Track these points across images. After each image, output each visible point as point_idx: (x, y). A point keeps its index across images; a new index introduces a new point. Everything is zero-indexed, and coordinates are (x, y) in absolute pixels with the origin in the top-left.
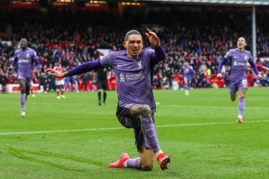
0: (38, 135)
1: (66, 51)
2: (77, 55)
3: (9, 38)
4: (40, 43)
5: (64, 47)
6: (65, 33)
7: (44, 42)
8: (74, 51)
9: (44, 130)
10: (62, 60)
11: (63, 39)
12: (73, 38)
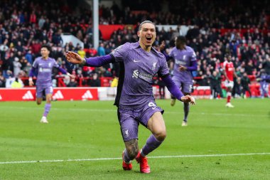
0: (210, 159)
1: (247, 39)
2: (263, 45)
3: (167, 20)
4: (211, 28)
5: (245, 35)
6: (247, 14)
7: (216, 26)
8: (259, 40)
9: (217, 153)
10: (242, 51)
11: (243, 21)
12: (258, 21)
